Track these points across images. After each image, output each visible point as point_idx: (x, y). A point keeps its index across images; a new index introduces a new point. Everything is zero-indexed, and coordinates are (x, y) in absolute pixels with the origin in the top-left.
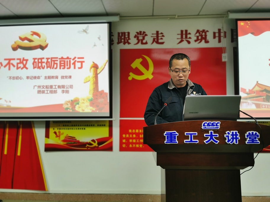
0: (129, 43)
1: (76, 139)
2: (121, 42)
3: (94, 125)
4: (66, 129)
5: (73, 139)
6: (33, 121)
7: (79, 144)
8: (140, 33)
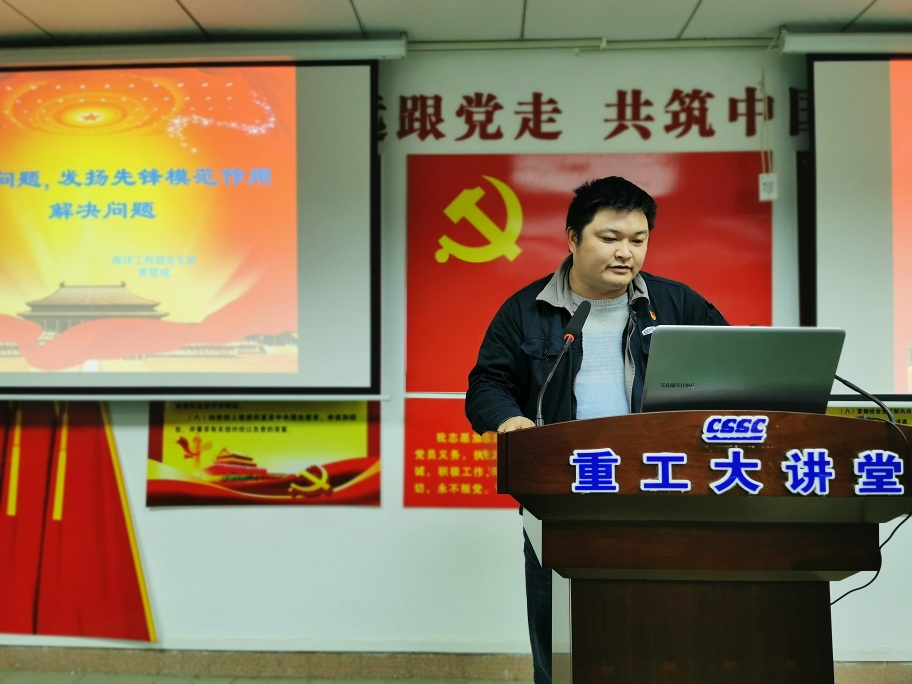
0: (439, 135)
1: (254, 465)
2: (411, 130)
3: (316, 418)
4: (221, 429)
5: (243, 464)
6: (106, 403)
7: (266, 481)
8: (476, 100)
